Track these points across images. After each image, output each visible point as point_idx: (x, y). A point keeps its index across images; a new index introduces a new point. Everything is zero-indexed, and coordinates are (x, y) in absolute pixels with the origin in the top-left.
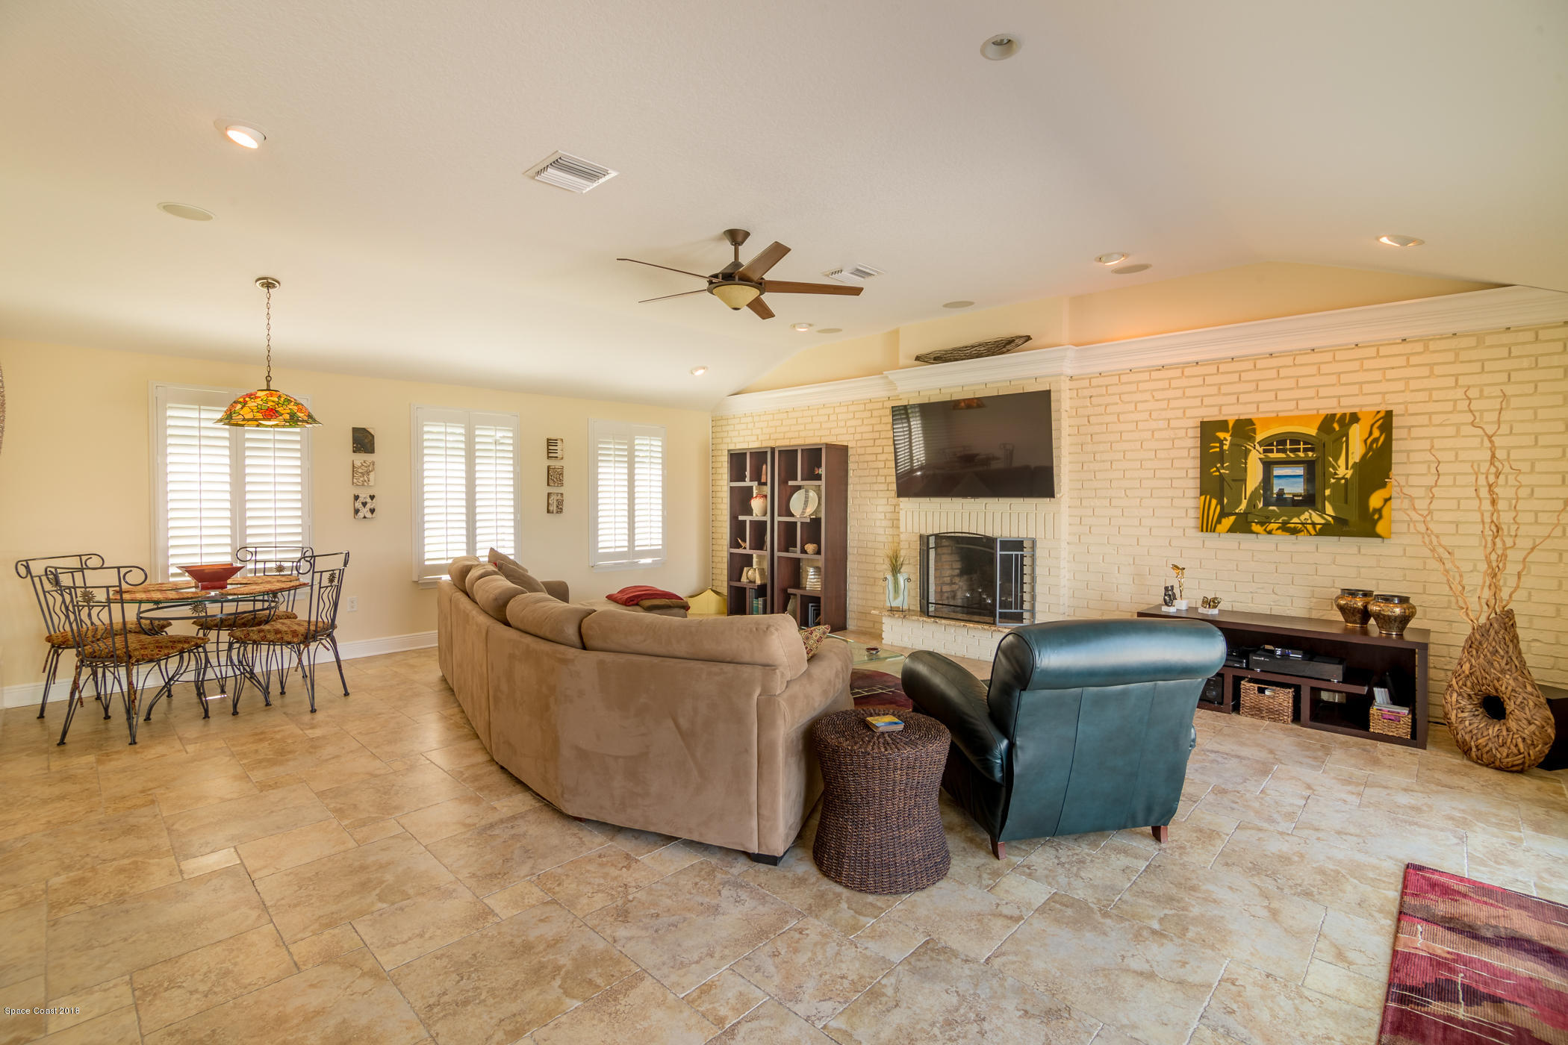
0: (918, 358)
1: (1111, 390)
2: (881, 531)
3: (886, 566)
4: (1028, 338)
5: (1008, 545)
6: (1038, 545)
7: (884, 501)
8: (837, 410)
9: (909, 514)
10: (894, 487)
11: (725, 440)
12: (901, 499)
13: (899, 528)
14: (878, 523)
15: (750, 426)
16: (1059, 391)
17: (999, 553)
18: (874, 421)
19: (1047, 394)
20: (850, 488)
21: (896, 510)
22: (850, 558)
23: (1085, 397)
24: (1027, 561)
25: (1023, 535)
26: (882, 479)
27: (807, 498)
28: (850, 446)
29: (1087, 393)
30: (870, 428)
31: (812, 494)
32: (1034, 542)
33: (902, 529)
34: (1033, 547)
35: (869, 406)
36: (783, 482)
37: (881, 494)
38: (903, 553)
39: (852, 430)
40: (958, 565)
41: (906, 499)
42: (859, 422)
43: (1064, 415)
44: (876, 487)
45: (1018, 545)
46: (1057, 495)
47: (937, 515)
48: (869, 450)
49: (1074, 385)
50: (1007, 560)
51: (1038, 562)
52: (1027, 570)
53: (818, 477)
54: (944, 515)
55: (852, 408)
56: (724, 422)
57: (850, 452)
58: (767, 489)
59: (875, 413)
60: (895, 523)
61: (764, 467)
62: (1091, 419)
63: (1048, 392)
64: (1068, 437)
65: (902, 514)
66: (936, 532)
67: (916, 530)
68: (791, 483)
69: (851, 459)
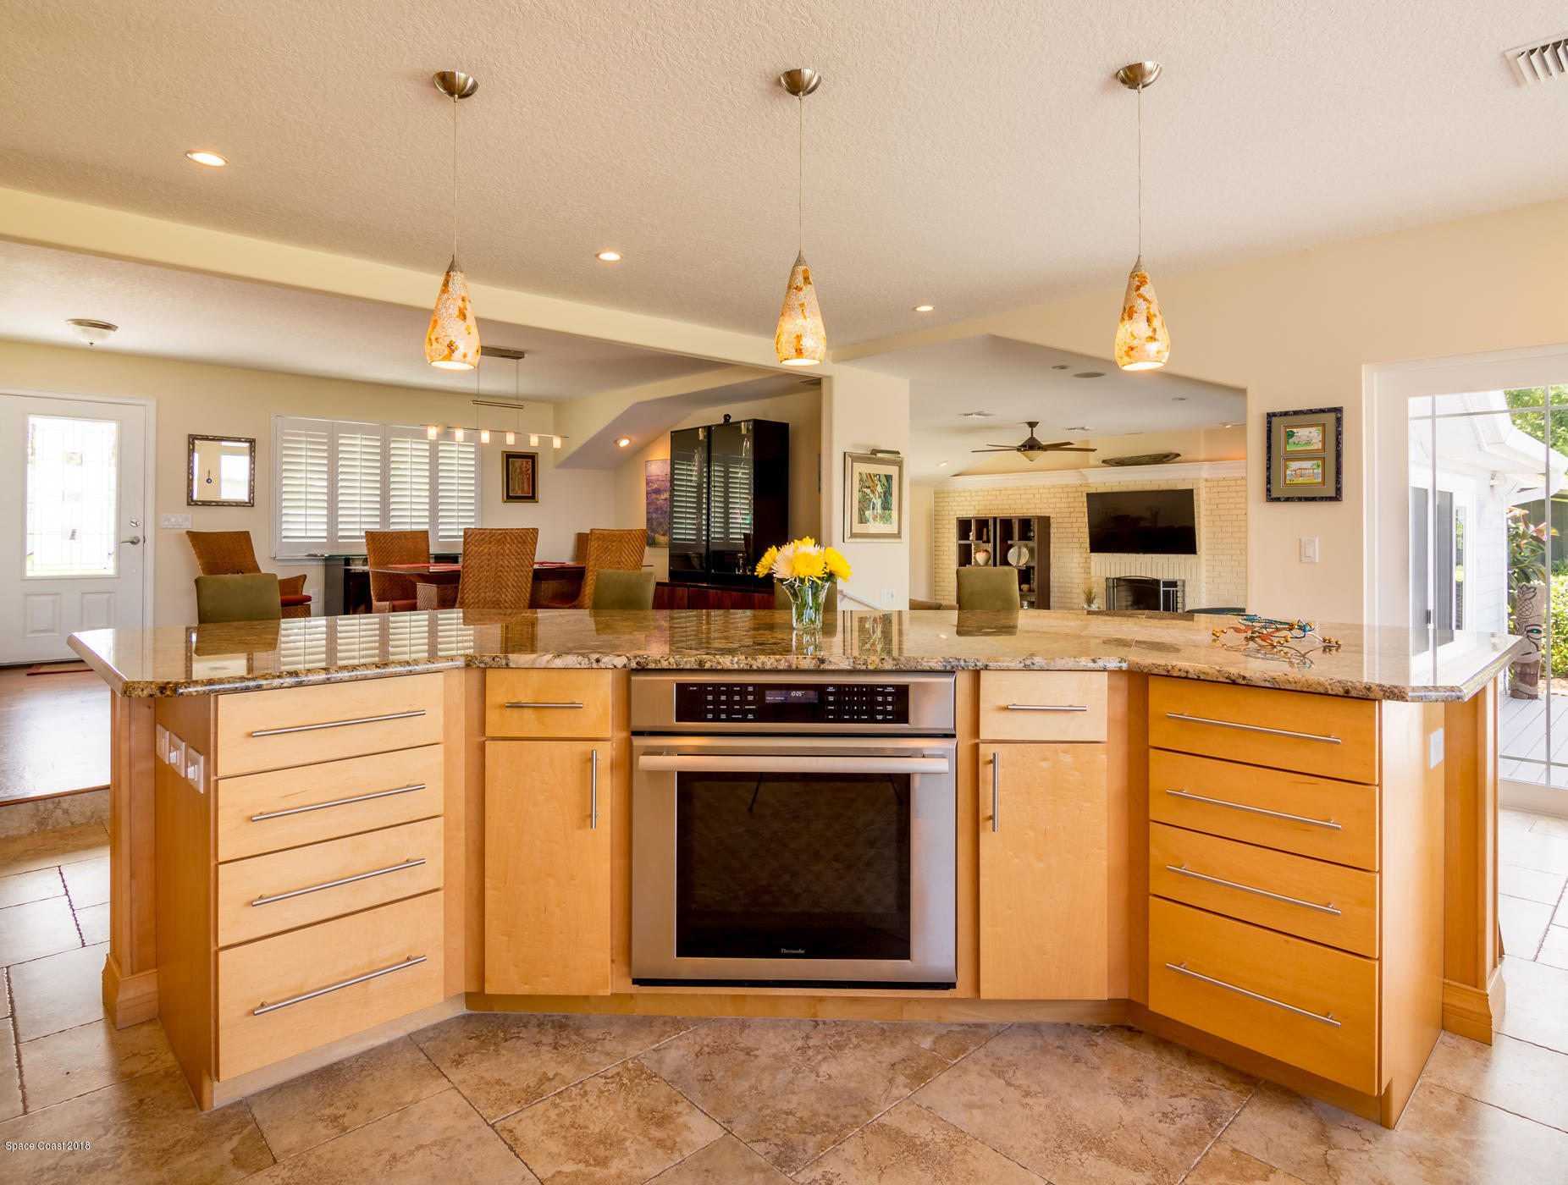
0: (1104, 462)
1: (1231, 489)
2: (1076, 576)
3: (1083, 597)
4: (1178, 455)
5: (1167, 584)
6: (1187, 584)
7: (1078, 555)
8: (1041, 491)
9: (1098, 565)
10: (1088, 545)
11: (946, 508)
12: (1092, 554)
13: (1090, 573)
14: (1074, 570)
15: (969, 499)
16: (1199, 489)
17: (1162, 589)
18: (1070, 500)
19: (1191, 492)
20: (1052, 545)
21: (1087, 561)
22: (1052, 594)
23: (1214, 492)
24: (1179, 594)
25: (1176, 578)
26: (1076, 540)
27: (1020, 552)
28: (1051, 516)
29: (1215, 489)
30: (1067, 505)
31: (1025, 551)
32: (1184, 582)
33: (1093, 574)
34: (1184, 586)
35: (1066, 490)
36: (1003, 541)
37: (1075, 550)
38: (1094, 590)
39: (1053, 506)
40: (1130, 599)
41: (1096, 554)
42: (1059, 500)
43: (1202, 503)
44: (1071, 545)
45: (1174, 584)
46: (1198, 553)
47: (1118, 565)
48: (1066, 520)
49: (1208, 484)
50: (1167, 594)
51: (1187, 594)
52: (1179, 600)
53: (1029, 539)
54: (1123, 566)
55: (1052, 490)
56: (946, 495)
57: (1052, 520)
58: (990, 547)
59: (1070, 495)
60: (1087, 570)
61: (985, 530)
62: (1219, 506)
63: (1192, 490)
64: (1205, 517)
65: (1093, 564)
66: (1118, 576)
67: (1103, 575)
68: (1009, 542)
69: (1052, 525)
